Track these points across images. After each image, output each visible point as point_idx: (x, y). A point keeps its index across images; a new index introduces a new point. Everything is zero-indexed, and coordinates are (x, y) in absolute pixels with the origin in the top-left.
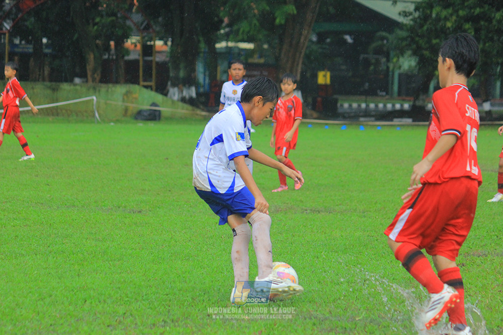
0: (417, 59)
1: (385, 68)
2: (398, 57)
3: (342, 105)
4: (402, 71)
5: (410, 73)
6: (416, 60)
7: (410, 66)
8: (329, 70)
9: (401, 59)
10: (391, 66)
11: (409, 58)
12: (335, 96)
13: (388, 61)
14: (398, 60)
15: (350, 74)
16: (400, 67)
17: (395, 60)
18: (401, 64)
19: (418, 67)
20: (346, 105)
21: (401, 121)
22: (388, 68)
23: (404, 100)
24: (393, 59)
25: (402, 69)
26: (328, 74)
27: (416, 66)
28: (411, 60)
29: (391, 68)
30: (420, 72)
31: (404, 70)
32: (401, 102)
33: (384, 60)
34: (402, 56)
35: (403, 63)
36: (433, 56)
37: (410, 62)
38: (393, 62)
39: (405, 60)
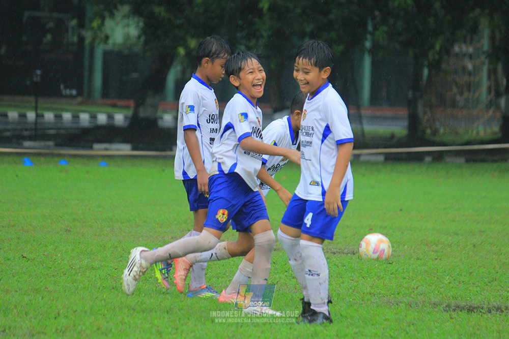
0: (142, 24)
1: (75, 39)
2: (103, 19)
4: (109, 47)
5: (126, 52)
6: (138, 26)
7: (127, 37)
9: (109, 22)
10: (88, 35)
11: (126, 21)
13: (82, 25)
14: (102, 24)
15: (3, 50)
16: (107, 38)
17: (95, 24)
18: (108, 32)
19: (142, 39)
21: (106, 149)
22: (82, 39)
23: (114, 106)
24: (91, 21)
25: (110, 41)
27: (139, 37)
28: (128, 25)
29: (88, 41)
30: (146, 48)
31: (114, 44)
32: (109, 110)
33: (74, 22)
34: (110, 17)
35: (112, 30)
36: (173, 18)
37: (126, 30)
38: (92, 29)
39: (117, 25)
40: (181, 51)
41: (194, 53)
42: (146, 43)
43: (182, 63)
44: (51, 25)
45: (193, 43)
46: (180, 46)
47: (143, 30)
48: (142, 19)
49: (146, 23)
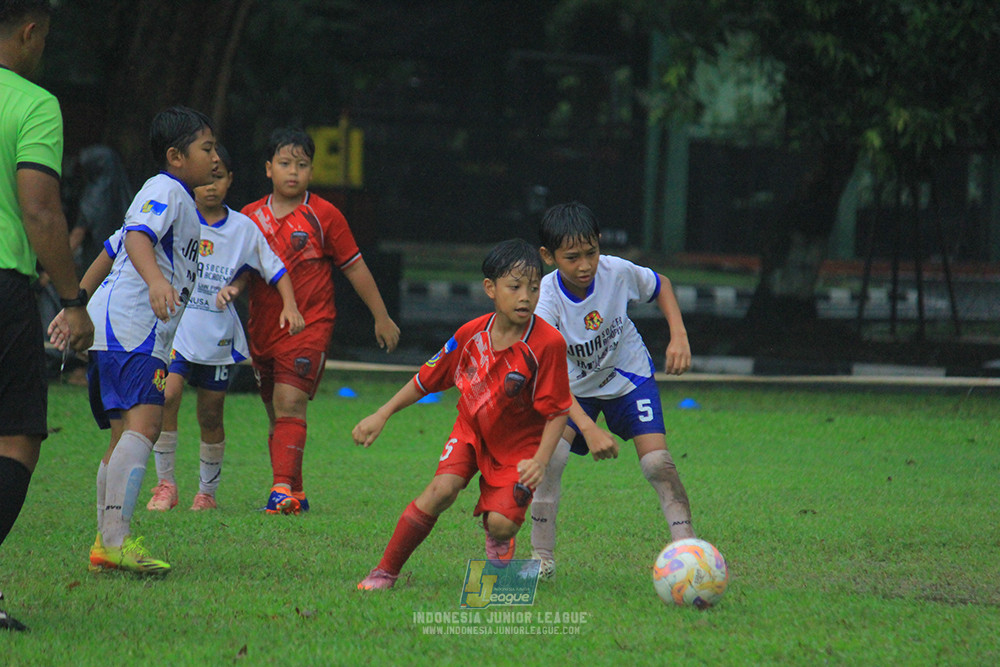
0: (779, 77)
1: (625, 113)
2: (691, 63)
3: (420, 289)
4: (695, 131)
5: (743, 143)
6: (771, 80)
7: (745, 107)
8: (357, 121)
9: (704, 74)
10: (655, 105)
11: (743, 70)
13: (641, 79)
14: (690, 77)
15: (459, 141)
16: (699, 107)
17: (672, 77)
18: (703, 97)
19: (783, 110)
20: (440, 288)
22: (640, 113)
23: (715, 269)
24: (664, 69)
25: (707, 118)
26: (356, 137)
27: (773, 108)
28: (749, 81)
29: (654, 116)
30: (794, 132)
31: (715, 125)
32: (702, 278)
33: (623, 74)
34: (707, 61)
35: (712, 90)
36: (854, 61)
37: (745, 90)
38: (664, 87)
39: (723, 78)
40: (874, 138)
41: (904, 142)
42: (790, 118)
43: (873, 168)
44: (570, 81)
45: (900, 119)
46: (871, 126)
47: (783, 91)
48: (781, 66)
49: (787, 75)
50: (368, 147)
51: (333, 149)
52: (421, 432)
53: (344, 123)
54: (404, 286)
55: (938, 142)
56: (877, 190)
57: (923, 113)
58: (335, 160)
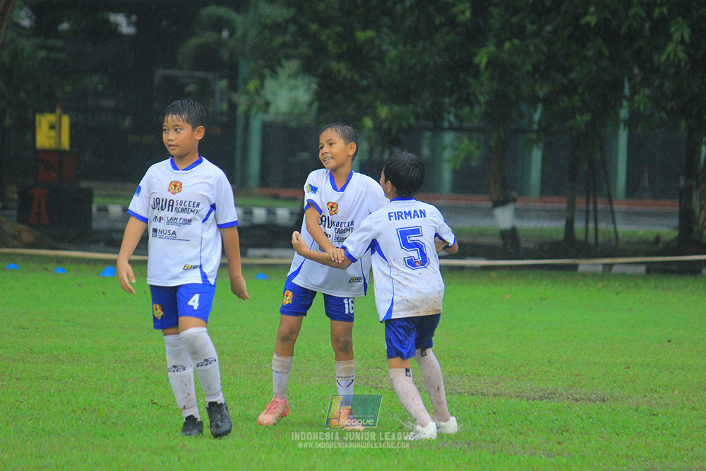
0: (314, 86)
1: (224, 106)
2: (262, 79)
3: (103, 210)
4: (270, 117)
5: (293, 124)
6: (309, 88)
7: (295, 103)
8: (65, 111)
9: (270, 84)
10: (242, 101)
11: (293, 82)
12: (84, 184)
13: (233, 87)
14: (262, 86)
15: (127, 122)
16: (267, 104)
17: (252, 86)
18: (269, 97)
19: (316, 105)
21: (265, 257)
22: (233, 106)
23: (276, 197)
24: (246, 82)
25: (272, 109)
26: (66, 121)
27: (310, 104)
28: (296, 88)
29: (241, 109)
30: (322, 118)
31: (277, 113)
32: (269, 202)
33: (223, 84)
34: (272, 76)
35: (275, 94)
36: (357, 77)
37: (294, 93)
38: (247, 92)
39: (281, 86)
40: (368, 123)
41: (385, 125)
42: (321, 111)
43: (369, 139)
44: (192, 87)
45: (383, 112)
46: (366, 115)
47: (317, 94)
48: (314, 79)
49: (320, 85)
50: (73, 126)
51: (52, 127)
52: (104, 293)
53: (58, 111)
54: (94, 208)
55: (405, 125)
56: (371, 151)
57: (396, 109)
58: (53, 133)
